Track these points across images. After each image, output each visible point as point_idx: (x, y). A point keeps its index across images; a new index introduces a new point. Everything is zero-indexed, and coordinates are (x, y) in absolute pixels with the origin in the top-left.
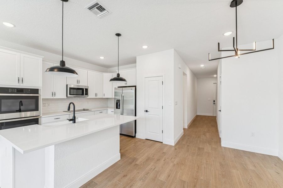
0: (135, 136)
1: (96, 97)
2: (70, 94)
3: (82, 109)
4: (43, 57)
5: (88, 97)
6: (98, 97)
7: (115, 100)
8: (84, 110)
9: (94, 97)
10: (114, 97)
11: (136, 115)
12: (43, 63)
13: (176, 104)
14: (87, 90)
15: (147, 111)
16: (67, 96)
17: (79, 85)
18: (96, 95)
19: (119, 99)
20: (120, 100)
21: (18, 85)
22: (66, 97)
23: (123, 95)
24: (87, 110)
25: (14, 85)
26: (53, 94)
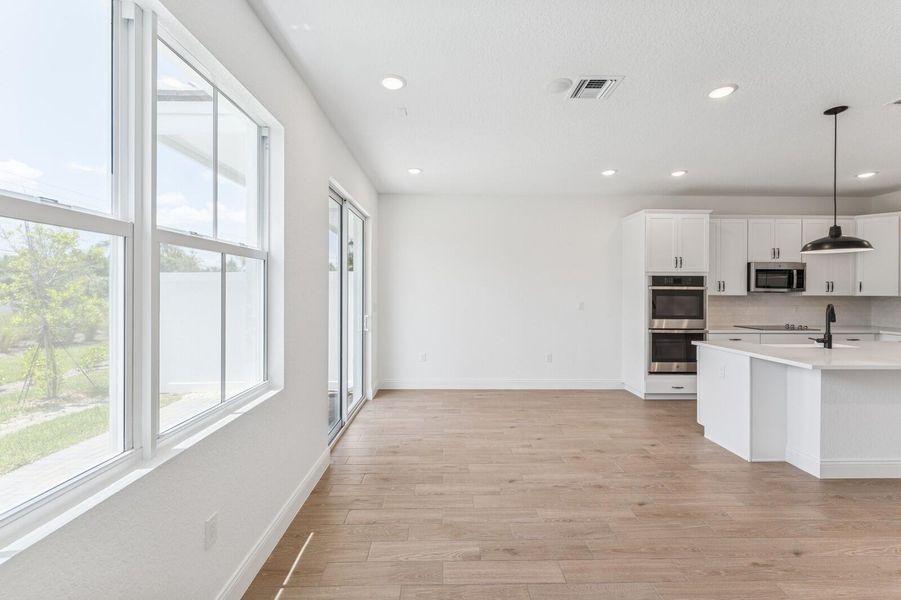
1: (829, 294)
2: (757, 286)
4: (711, 211)
5: (805, 294)
6: (835, 293)
8: (788, 327)
9: (823, 292)
12: (710, 223)
14: (801, 273)
16: (749, 289)
17: (778, 260)
18: (830, 286)
21: (674, 270)
22: (745, 293)
24: (801, 328)
25: (670, 270)
26: (721, 286)
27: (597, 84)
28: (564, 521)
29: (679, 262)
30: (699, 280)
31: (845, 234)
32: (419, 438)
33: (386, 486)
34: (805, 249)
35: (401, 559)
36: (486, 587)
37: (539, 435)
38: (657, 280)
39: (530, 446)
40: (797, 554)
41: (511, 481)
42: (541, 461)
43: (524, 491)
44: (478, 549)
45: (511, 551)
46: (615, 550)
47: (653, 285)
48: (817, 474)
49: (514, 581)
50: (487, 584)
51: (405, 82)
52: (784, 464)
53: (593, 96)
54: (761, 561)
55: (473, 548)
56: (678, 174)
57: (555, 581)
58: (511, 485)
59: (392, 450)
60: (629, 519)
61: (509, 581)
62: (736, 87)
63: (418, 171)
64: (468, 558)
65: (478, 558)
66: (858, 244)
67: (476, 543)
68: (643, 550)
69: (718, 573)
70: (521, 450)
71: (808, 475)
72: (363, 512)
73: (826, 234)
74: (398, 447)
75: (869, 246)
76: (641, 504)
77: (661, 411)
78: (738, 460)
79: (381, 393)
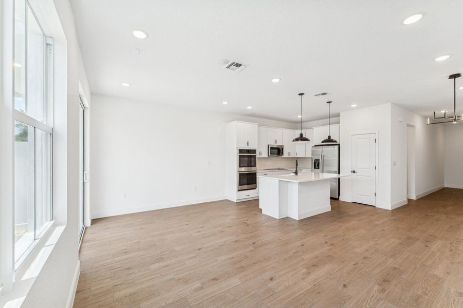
0: (338, 199)
2: (271, 154)
3: (277, 168)
4: (258, 124)
5: (283, 156)
6: (291, 156)
7: (312, 160)
8: (279, 169)
9: (288, 156)
10: (310, 156)
11: (339, 173)
12: (258, 129)
13: (394, 164)
14: (282, 149)
15: (354, 172)
17: (276, 144)
18: (289, 154)
19: (317, 158)
20: (319, 160)
21: (247, 147)
22: (267, 156)
23: (323, 154)
24: (282, 169)
25: (245, 147)
26: (260, 154)
27: (238, 65)
28: (230, 259)
29: (248, 144)
30: (254, 151)
31: (304, 136)
32: (138, 241)
33: (131, 272)
34: (293, 141)
35: (162, 305)
36: (212, 299)
37: (202, 226)
38: (241, 151)
39: (200, 231)
40: (303, 245)
41: (199, 249)
42: (209, 237)
43: (207, 252)
44: (200, 284)
45: (214, 279)
46: (254, 264)
47: (240, 153)
48: (297, 219)
49: (222, 291)
50: (212, 297)
51: (148, 36)
52: (288, 217)
53: (235, 70)
54: (295, 251)
55: (197, 285)
56: (250, 108)
57: (238, 284)
58: (200, 251)
59: (124, 251)
60: (253, 250)
61: (220, 292)
62: (280, 79)
63: (128, 85)
64: (197, 290)
65: (202, 288)
66: (307, 140)
67: (198, 282)
68: (262, 260)
69: (286, 260)
70: (196, 234)
71: (295, 220)
72: (123, 290)
73: (299, 136)
74: (126, 249)
75: (309, 141)
76: (254, 244)
77: (244, 206)
78: (275, 219)
79: (94, 221)
